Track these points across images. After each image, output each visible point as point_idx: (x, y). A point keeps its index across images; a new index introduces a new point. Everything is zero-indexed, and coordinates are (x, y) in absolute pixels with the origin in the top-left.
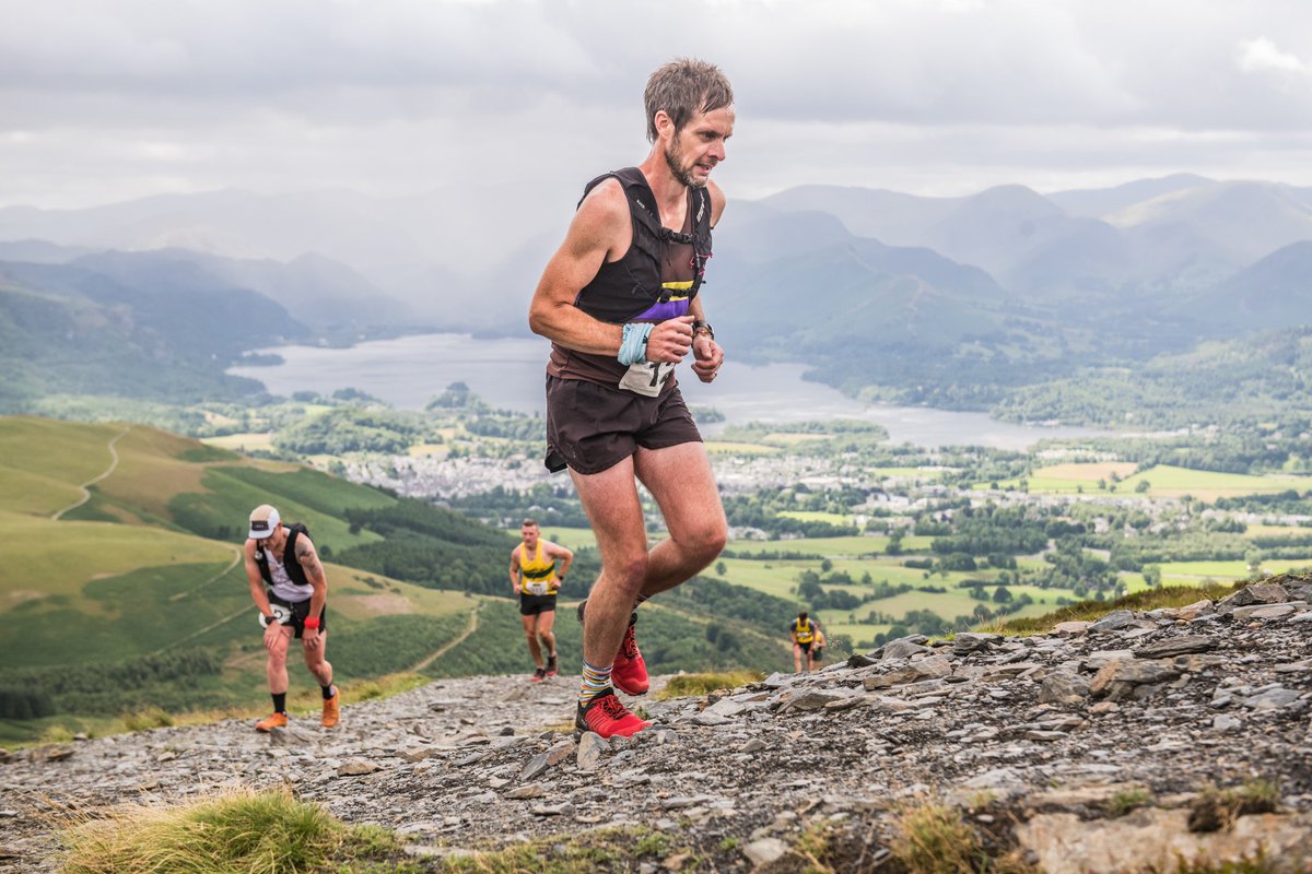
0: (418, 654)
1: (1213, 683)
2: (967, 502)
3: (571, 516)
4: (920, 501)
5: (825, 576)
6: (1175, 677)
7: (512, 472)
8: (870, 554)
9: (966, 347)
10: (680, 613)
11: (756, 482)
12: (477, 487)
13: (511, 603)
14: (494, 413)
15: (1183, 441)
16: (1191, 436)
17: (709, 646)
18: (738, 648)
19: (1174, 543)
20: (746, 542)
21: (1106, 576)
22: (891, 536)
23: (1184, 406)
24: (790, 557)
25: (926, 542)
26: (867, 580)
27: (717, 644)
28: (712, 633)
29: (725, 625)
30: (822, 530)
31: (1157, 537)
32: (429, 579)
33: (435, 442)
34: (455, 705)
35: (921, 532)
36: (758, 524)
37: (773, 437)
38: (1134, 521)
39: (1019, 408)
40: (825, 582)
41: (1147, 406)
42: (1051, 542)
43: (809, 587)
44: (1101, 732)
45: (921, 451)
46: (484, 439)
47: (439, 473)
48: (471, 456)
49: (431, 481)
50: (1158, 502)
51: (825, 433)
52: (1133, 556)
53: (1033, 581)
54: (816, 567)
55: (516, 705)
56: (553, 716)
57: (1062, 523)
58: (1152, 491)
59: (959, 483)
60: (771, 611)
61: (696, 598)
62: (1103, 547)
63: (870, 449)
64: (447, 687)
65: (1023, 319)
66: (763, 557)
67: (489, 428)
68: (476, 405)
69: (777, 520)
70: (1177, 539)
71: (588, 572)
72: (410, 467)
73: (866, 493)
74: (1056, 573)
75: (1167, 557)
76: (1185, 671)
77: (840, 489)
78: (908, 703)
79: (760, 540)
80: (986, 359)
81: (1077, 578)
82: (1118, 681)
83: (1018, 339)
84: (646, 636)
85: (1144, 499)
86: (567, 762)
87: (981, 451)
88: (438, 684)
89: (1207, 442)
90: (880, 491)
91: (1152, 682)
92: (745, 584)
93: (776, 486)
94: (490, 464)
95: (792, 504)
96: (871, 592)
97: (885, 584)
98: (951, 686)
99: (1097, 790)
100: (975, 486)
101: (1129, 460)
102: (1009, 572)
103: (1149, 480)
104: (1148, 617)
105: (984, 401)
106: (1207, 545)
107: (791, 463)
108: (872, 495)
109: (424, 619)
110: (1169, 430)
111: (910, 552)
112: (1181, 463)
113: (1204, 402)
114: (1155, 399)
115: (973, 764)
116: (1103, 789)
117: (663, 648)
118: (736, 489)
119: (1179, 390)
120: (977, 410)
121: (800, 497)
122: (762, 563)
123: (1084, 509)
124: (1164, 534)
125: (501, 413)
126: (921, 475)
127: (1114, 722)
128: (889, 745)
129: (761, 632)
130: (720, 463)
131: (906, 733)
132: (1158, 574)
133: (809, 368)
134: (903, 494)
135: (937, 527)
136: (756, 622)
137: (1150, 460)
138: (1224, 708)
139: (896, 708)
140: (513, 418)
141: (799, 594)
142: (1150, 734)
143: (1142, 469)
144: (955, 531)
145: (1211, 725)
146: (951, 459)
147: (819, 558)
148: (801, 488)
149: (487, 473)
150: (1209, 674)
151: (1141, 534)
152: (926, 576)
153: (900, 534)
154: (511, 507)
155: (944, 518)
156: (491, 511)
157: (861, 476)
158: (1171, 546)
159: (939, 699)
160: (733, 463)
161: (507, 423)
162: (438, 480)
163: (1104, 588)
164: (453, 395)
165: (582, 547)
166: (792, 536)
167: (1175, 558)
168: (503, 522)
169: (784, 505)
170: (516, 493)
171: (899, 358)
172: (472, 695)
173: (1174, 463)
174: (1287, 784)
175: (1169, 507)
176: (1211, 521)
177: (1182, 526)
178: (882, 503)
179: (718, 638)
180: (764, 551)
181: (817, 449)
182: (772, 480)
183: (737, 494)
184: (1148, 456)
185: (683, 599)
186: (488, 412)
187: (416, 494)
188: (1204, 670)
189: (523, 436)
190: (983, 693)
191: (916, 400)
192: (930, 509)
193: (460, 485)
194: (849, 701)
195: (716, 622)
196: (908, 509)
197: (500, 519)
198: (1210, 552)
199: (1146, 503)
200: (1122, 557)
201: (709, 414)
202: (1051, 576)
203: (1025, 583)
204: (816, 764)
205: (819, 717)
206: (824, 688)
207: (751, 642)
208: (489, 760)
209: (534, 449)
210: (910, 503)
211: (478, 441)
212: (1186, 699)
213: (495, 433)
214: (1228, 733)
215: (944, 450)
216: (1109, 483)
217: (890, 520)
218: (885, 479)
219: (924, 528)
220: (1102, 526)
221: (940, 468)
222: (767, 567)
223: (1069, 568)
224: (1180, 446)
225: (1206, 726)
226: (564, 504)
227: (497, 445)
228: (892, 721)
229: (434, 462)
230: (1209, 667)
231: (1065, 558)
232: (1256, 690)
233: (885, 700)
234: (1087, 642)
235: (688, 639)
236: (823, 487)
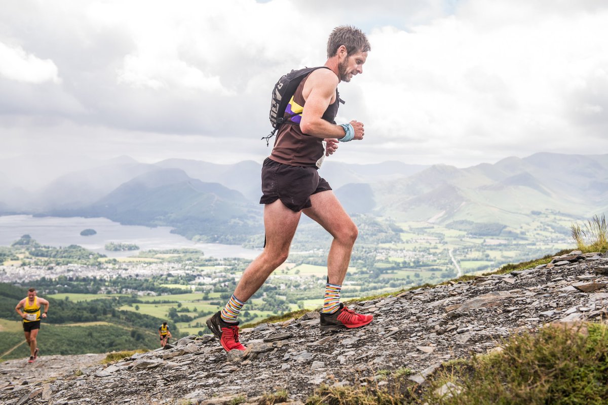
0: (5, 349)
1: (285, 351)
2: (233, 279)
3: (75, 289)
4: (216, 279)
5: (179, 309)
6: (272, 350)
7: (49, 271)
8: (197, 300)
9: (233, 221)
10: (120, 326)
11: (152, 273)
12: (33, 277)
13: (47, 326)
14: (42, 247)
15: (311, 255)
16: (314, 253)
17: (132, 339)
18: (144, 339)
19: (309, 293)
20: (148, 297)
21: (284, 306)
22: (205, 293)
23: (311, 242)
24: (165, 302)
25: (218, 295)
26: (195, 310)
27: (135, 338)
28: (133, 334)
29: (138, 330)
30: (178, 291)
31: (302, 290)
32: (11, 316)
33: (15, 260)
34: (12, 371)
35: (216, 291)
36: (152, 289)
37: (159, 255)
38: (294, 285)
39: (253, 243)
40: (179, 312)
41: (299, 242)
42: (265, 294)
43: (173, 314)
44: (243, 372)
45: (216, 260)
46: (37, 258)
47: (17, 272)
48: (31, 265)
49: (13, 276)
50: (303, 277)
51: (179, 254)
52: (294, 298)
53: (258, 308)
54: (175, 306)
55: (40, 369)
56: (55, 373)
57: (268, 286)
58: (301, 274)
59: (231, 272)
60: (157, 324)
61: (127, 320)
62: (284, 295)
63: (197, 260)
64: (11, 363)
65: (254, 210)
66: (154, 302)
67: (40, 254)
68: (34, 244)
69: (160, 288)
70: (309, 291)
71: (81, 311)
72: (4, 270)
73: (195, 277)
74: (267, 305)
75: (306, 298)
76: (276, 347)
77: (185, 275)
78: (179, 364)
79: (153, 296)
80: (241, 225)
81: (274, 306)
82: (252, 352)
83: (252, 217)
84: (106, 336)
85: (298, 277)
86: (38, 397)
87: (239, 260)
88: (6, 362)
89: (320, 255)
90: (201, 275)
91: (264, 352)
92: (147, 314)
93: (160, 274)
94: (40, 268)
95: (166, 282)
96: (197, 315)
97: (202, 312)
98: (196, 356)
99: (228, 397)
100: (237, 273)
101: (292, 262)
102: (249, 305)
103: (300, 270)
104: (273, 326)
105: (240, 241)
106: (320, 293)
107: (166, 265)
108: (197, 277)
109: (8, 333)
110: (306, 251)
111: (212, 299)
112: (311, 263)
113: (318, 241)
114: (301, 240)
115: (193, 389)
116: (230, 397)
117: (112, 341)
118: (144, 276)
119: (310, 236)
120: (238, 244)
121: (169, 278)
122: (154, 305)
123: (276, 280)
124: (305, 289)
125: (45, 247)
126: (216, 269)
127: (249, 368)
128: (165, 382)
129: (153, 333)
130: (137, 266)
131: (174, 377)
132: (303, 304)
133: (173, 228)
134: (209, 277)
135: (222, 289)
136: (151, 328)
137: (300, 262)
138: (287, 361)
139: (174, 366)
140: (50, 249)
141: (169, 317)
142: (260, 372)
143: (297, 265)
144: (229, 290)
145: (281, 368)
146: (228, 263)
147: (177, 302)
148: (169, 275)
149: (38, 272)
150: (284, 348)
151: (297, 290)
152: (218, 308)
153: (208, 292)
154: (49, 286)
155: (225, 285)
156: (40, 287)
157: (193, 270)
158: (307, 294)
159: (190, 362)
160: (143, 266)
161: (47, 252)
162: (16, 275)
163: (284, 310)
164: (24, 240)
165: (79, 301)
166: (166, 294)
167: (309, 298)
168: (45, 292)
169: (163, 282)
170: (51, 280)
171: (208, 224)
172: (21, 366)
173: (308, 263)
174: (294, 390)
175: (307, 279)
176: (321, 284)
177: (311, 286)
178: (201, 280)
179: (136, 336)
180: (155, 300)
181: (176, 260)
182: (158, 272)
183: (144, 278)
184: (299, 261)
185: (122, 321)
186: (39, 247)
187: (6, 281)
188: (282, 346)
189: (54, 257)
190: (207, 359)
191: (214, 240)
192: (220, 282)
193: (26, 277)
194: (156, 364)
195: (135, 329)
196: (211, 282)
197: (43, 291)
198: (321, 296)
199: (299, 279)
200: (290, 298)
201: (133, 247)
202: (265, 306)
203: (255, 309)
204: (136, 391)
205: (144, 371)
206: (151, 359)
207: (149, 336)
208: (6, 398)
209: (59, 262)
210: (212, 280)
211: (34, 259)
212: (275, 358)
213: (42, 255)
214: (285, 370)
215: (225, 259)
216: (285, 271)
217: (204, 287)
218: (202, 271)
219: (217, 289)
220: (283, 287)
221: (224, 266)
222: (156, 307)
223: (271, 303)
224: (310, 257)
225: (279, 368)
226: (71, 284)
227: (43, 260)
228: (171, 372)
229: (15, 268)
230: (284, 345)
231: (270, 299)
232: (298, 353)
233: (170, 363)
234: (251, 336)
235: (123, 336)
236: (178, 274)
